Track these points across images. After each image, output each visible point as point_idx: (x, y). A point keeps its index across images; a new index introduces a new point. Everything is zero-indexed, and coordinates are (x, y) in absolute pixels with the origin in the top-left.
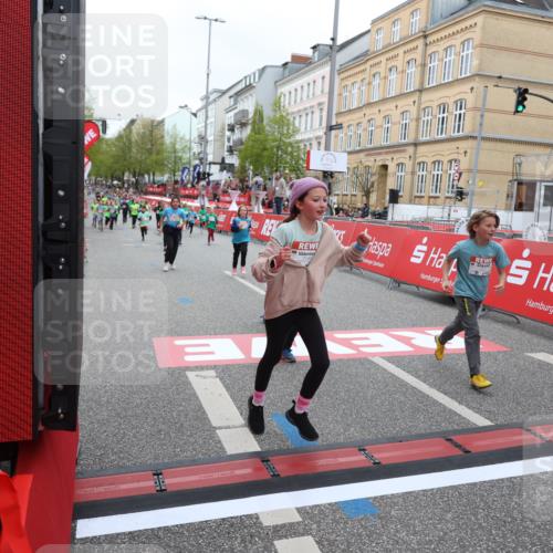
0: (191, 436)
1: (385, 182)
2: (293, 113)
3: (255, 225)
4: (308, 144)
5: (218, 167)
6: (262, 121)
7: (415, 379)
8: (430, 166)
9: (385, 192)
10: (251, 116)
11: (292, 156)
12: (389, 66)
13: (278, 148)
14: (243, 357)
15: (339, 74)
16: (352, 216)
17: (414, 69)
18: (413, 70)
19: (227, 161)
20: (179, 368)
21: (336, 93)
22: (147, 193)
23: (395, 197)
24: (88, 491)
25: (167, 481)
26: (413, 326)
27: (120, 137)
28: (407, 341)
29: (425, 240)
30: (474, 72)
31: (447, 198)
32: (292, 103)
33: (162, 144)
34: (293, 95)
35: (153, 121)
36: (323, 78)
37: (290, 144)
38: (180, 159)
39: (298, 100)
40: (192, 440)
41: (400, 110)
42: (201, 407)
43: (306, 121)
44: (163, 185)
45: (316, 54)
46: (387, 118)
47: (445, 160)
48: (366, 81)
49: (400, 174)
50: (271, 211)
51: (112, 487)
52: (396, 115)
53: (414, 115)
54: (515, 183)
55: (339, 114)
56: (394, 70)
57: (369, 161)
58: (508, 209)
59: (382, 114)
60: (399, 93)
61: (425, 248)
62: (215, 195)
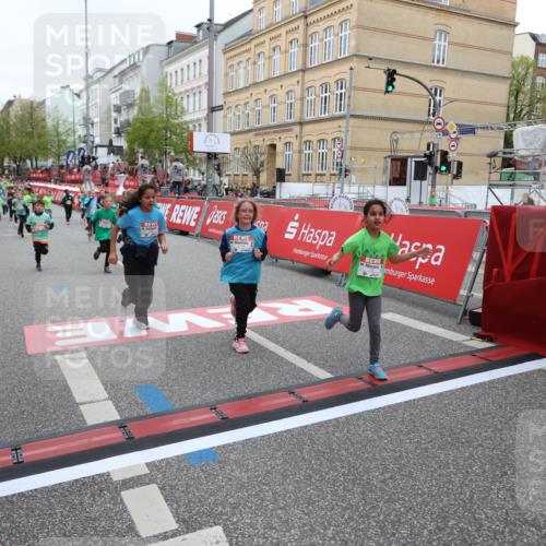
1: (274, 161)
2: (181, 93)
4: (197, 124)
5: (105, 150)
7: (275, 345)
8: (315, 145)
9: (274, 170)
12: (272, 46)
13: (166, 129)
15: (224, 53)
16: (241, 196)
18: (296, 50)
19: (115, 144)
22: (30, 179)
23: (281, 176)
25: (25, 454)
26: (283, 297)
29: (297, 217)
30: (352, 52)
31: (332, 175)
32: (179, 83)
33: (44, 127)
34: (179, 73)
35: (32, 103)
37: (178, 124)
38: (64, 142)
39: (185, 80)
41: (285, 90)
43: (194, 101)
44: (48, 171)
45: (201, 32)
46: (273, 98)
47: (329, 138)
48: (251, 61)
49: (288, 153)
52: (281, 95)
53: (299, 96)
54: (389, 160)
55: (226, 94)
56: (277, 50)
57: (258, 141)
58: (383, 184)
59: (268, 94)
60: (283, 73)
61: (296, 224)
62: (104, 180)
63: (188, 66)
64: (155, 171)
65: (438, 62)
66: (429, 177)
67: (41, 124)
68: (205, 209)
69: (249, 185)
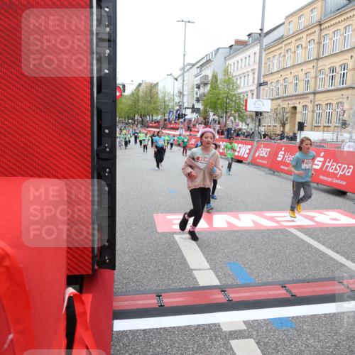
0: (178, 274)
1: (295, 116)
2: (236, 76)
4: (245, 95)
5: (190, 110)
6: (217, 81)
8: (324, 107)
9: (295, 124)
10: (210, 78)
11: (236, 103)
12: (297, 45)
13: (227, 98)
14: (207, 226)
15: (265, 51)
16: (274, 139)
17: (313, 46)
19: (196, 107)
20: (170, 233)
21: (263, 63)
22: (148, 127)
23: (301, 127)
24: (120, 304)
25: (164, 300)
26: (315, 209)
27: (133, 94)
28: (311, 218)
29: (322, 154)
30: (353, 46)
31: (336, 127)
32: (236, 70)
33: (157, 97)
34: (236, 65)
35: (151, 84)
36: (255, 53)
37: (235, 95)
38: (168, 106)
39: (239, 68)
40: (178, 276)
41: (304, 72)
42: (183, 257)
43: (244, 81)
44: (158, 122)
45: (251, 39)
46: (296, 78)
47: (334, 102)
48: (282, 55)
49: (304, 112)
50: (223, 136)
51: (133, 302)
52: (301, 75)
53: (313, 75)
55: (265, 76)
56: (300, 47)
57: (284, 105)
59: (293, 75)
60: (303, 61)
61: (322, 159)
62: (189, 128)
68: (254, 148)
69: (279, 132)
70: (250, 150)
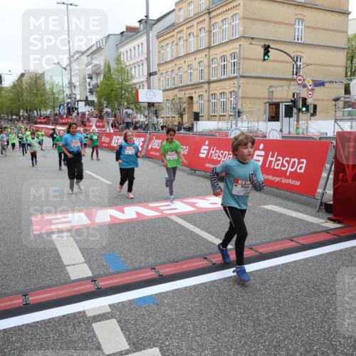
0: (50, 272)
1: (192, 107)
2: (130, 65)
3: (107, 140)
4: (141, 85)
5: (83, 103)
6: (110, 71)
7: (194, 227)
8: (218, 96)
10: (102, 68)
11: (131, 93)
12: (188, 33)
13: (121, 88)
14: (89, 222)
15: (157, 38)
18: (203, 35)
19: (89, 99)
22: (36, 123)
23: (197, 117)
25: (31, 299)
26: (199, 195)
27: (14, 86)
29: (207, 143)
30: (241, 35)
31: (230, 116)
32: (129, 59)
33: (45, 89)
35: (36, 74)
37: (129, 85)
38: (57, 98)
39: (133, 57)
40: (50, 274)
41: (197, 61)
42: (58, 255)
43: (139, 70)
44: (47, 117)
45: (142, 25)
46: (190, 67)
47: (228, 91)
48: (175, 43)
49: (201, 102)
52: (195, 64)
53: (207, 64)
54: (268, 104)
55: (159, 65)
56: (192, 35)
57: (181, 95)
58: (264, 121)
59: (187, 64)
60: (196, 50)
61: (207, 148)
62: (83, 122)
63: (134, 48)
64: (115, 116)
65: (298, 39)
66: (295, 116)
67: (43, 87)
68: (147, 139)
69: (176, 123)
70: (143, 142)
